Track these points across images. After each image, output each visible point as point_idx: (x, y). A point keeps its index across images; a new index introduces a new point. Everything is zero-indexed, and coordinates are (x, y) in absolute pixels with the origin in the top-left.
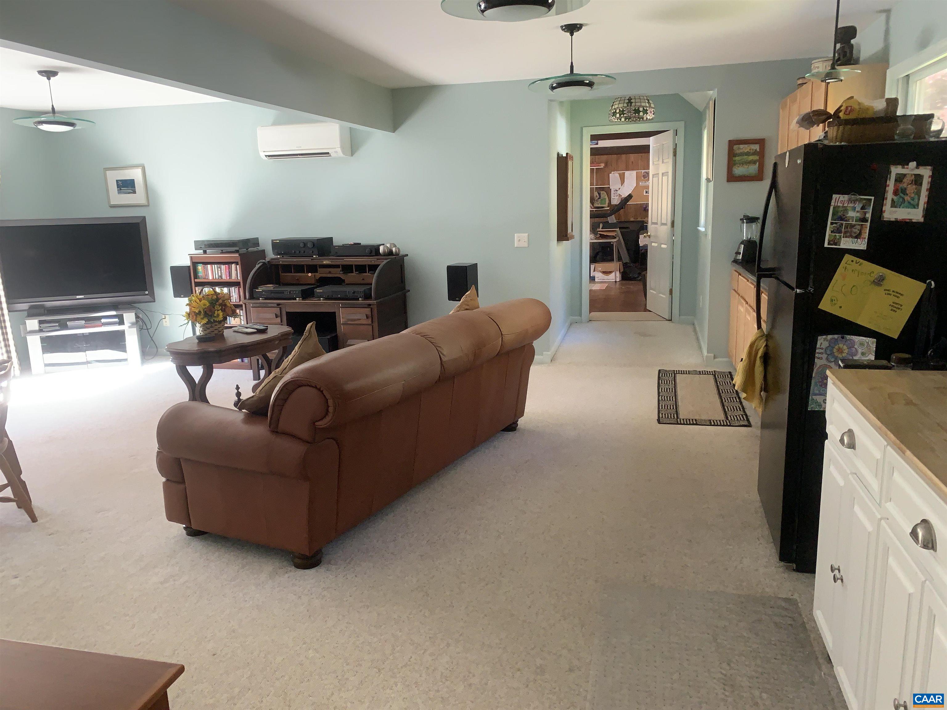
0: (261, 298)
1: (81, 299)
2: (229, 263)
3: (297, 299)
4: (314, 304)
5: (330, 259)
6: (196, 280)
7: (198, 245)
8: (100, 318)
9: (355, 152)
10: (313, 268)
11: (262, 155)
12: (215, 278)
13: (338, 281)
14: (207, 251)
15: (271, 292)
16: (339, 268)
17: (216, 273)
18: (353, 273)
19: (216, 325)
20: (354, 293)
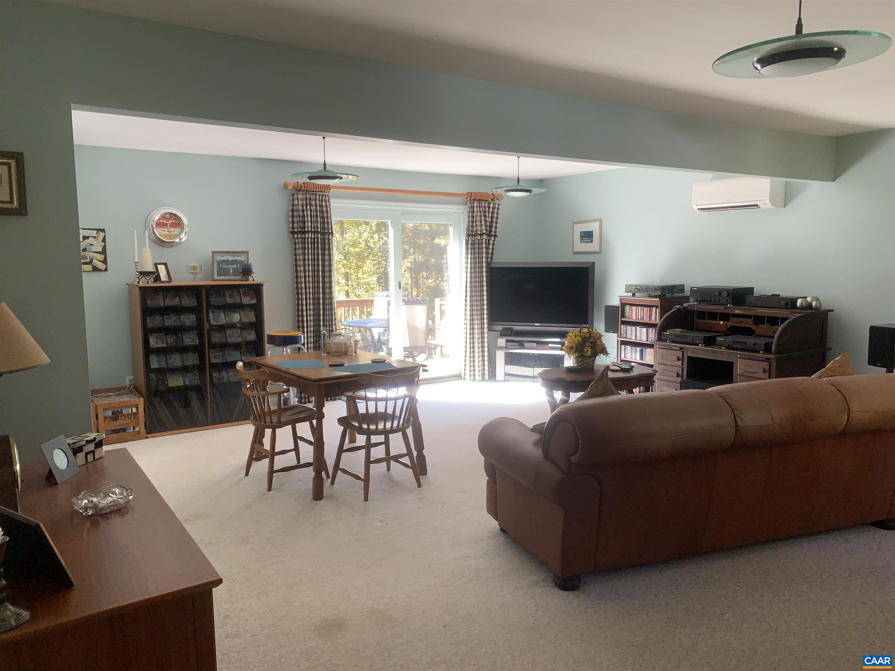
0: (668, 340)
1: (537, 327)
2: (651, 306)
3: (700, 345)
4: (715, 352)
5: (743, 309)
6: (623, 319)
7: (628, 288)
8: (548, 343)
9: (788, 204)
10: (725, 317)
11: (695, 207)
12: (637, 318)
13: (748, 332)
14: (636, 294)
15: (677, 336)
16: (751, 318)
17: (640, 314)
18: (765, 324)
19: (586, 359)
20: (754, 344)
